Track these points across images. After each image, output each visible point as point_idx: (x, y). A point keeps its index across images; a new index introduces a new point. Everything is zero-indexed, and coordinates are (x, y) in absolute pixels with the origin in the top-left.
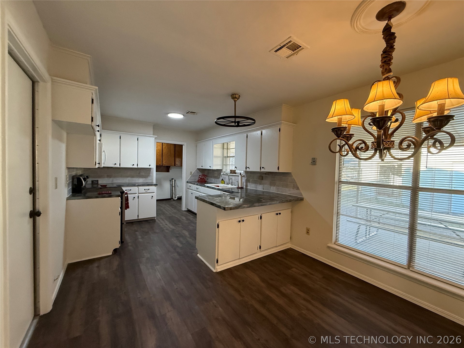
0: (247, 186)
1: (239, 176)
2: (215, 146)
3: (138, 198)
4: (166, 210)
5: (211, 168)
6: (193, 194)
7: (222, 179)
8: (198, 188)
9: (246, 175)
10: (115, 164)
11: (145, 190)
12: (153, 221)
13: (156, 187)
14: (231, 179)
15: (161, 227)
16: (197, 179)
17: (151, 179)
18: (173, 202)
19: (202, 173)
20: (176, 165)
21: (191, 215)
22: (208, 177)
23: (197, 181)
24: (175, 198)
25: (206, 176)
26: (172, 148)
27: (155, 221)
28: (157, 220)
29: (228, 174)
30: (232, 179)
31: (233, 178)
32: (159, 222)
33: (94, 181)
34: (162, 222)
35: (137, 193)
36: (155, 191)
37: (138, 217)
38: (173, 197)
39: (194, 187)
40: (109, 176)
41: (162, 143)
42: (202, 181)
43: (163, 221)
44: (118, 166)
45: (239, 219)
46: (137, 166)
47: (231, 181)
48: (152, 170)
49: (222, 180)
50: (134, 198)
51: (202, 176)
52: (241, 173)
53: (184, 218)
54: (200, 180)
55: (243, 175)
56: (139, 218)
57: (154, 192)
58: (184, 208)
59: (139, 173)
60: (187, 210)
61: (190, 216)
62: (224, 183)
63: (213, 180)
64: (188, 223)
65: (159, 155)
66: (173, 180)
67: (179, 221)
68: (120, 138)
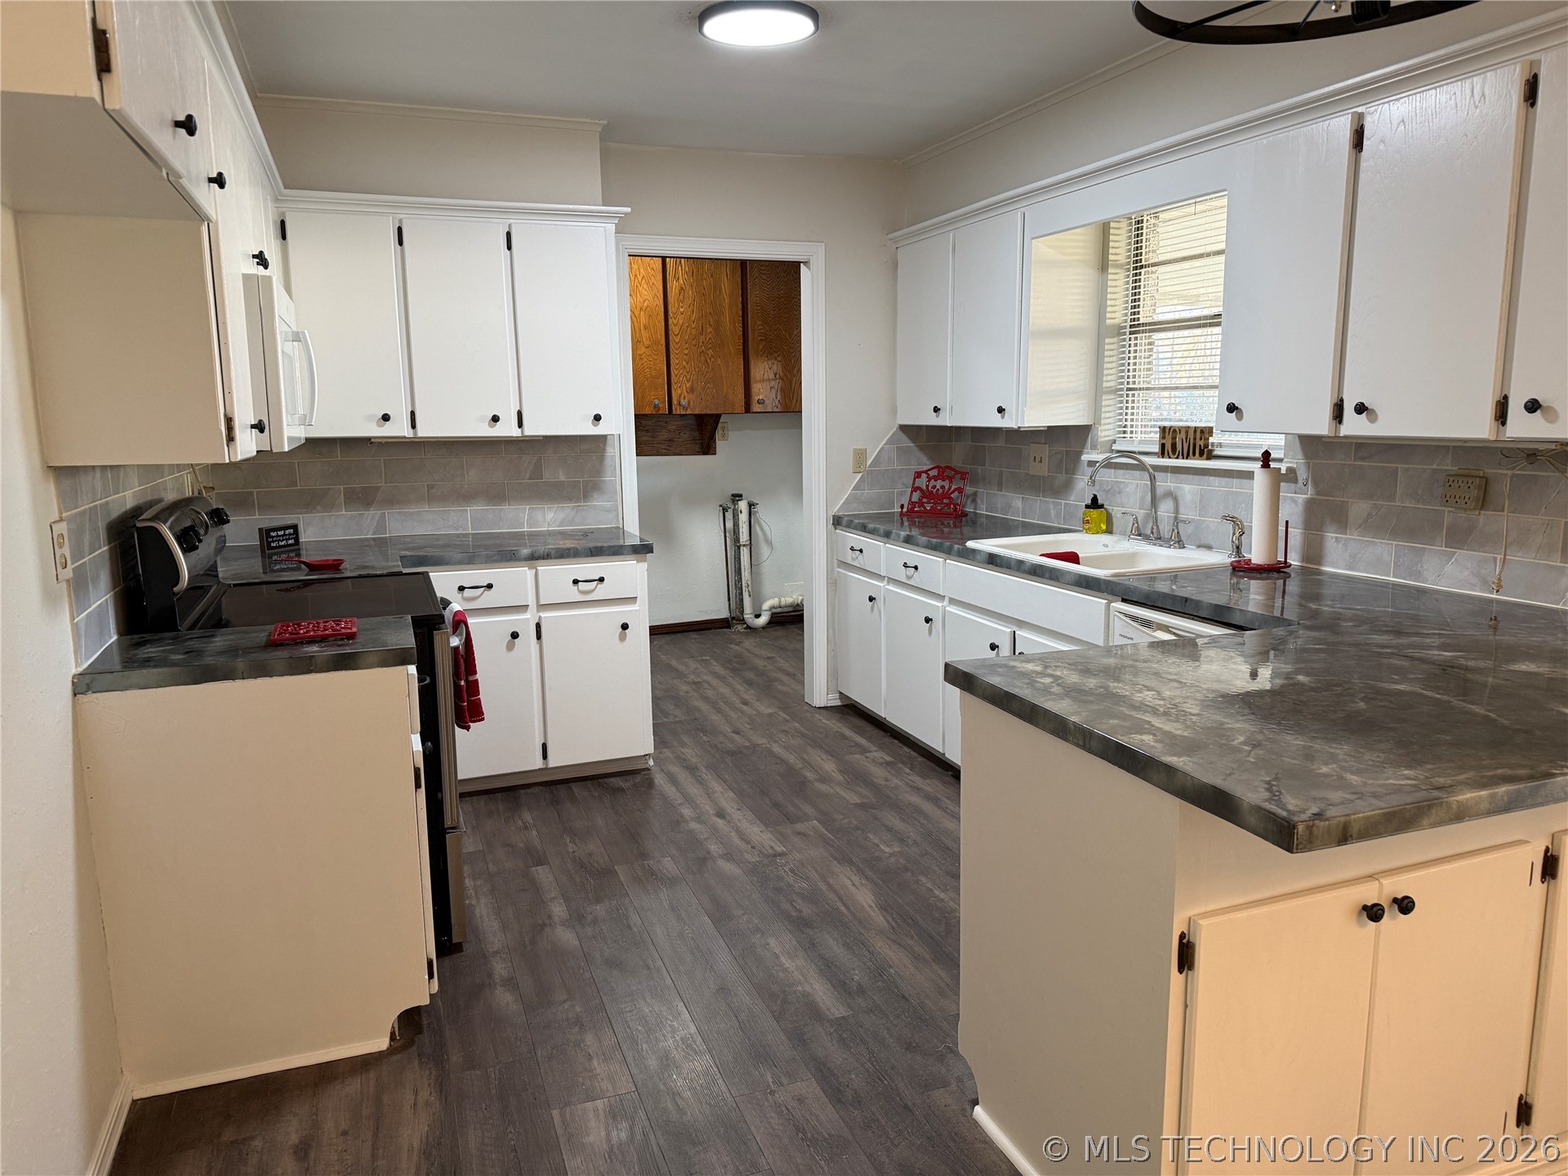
0: (1313, 554)
1: (1249, 475)
2: (1041, 249)
3: (539, 637)
4: (706, 699)
5: (1007, 422)
6: (880, 602)
7: (1095, 499)
8: (916, 568)
9: (1308, 465)
10: (386, 418)
11: (576, 582)
12: (638, 779)
13: (644, 565)
14: (1171, 495)
15: (691, 832)
16: (902, 496)
17: (607, 511)
18: (749, 643)
19: (931, 458)
20: (756, 407)
21: (869, 739)
22: (975, 482)
23: (902, 514)
24: (758, 616)
25: (963, 476)
26: (728, 286)
27: (650, 784)
28: (659, 779)
29: (1144, 458)
30: (1176, 500)
31: (1187, 487)
32: (671, 791)
33: (273, 534)
34: (694, 790)
35: (531, 601)
36: (642, 593)
37: (545, 756)
38: (742, 612)
39: (888, 555)
40: (362, 498)
41: (664, 258)
42: (933, 512)
43: (701, 782)
44: (399, 428)
45: (1370, 894)
46: (520, 425)
47: (1165, 509)
48: (610, 451)
49: (1095, 504)
50: (515, 635)
51: (936, 478)
52: (1266, 455)
53: (830, 767)
54: (921, 504)
55: (1283, 467)
56: (554, 761)
57: (632, 600)
58: (820, 693)
59: (537, 473)
60: (838, 703)
61: (864, 751)
62: (1109, 531)
63: (1017, 505)
64: (857, 805)
65: (647, 343)
66: (743, 505)
67: (800, 787)
68: (401, 243)
